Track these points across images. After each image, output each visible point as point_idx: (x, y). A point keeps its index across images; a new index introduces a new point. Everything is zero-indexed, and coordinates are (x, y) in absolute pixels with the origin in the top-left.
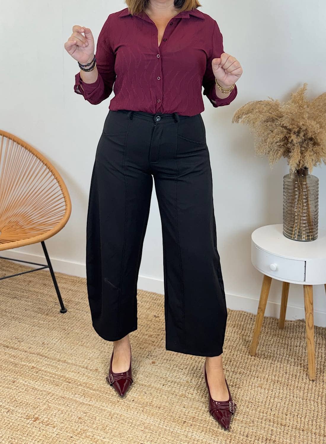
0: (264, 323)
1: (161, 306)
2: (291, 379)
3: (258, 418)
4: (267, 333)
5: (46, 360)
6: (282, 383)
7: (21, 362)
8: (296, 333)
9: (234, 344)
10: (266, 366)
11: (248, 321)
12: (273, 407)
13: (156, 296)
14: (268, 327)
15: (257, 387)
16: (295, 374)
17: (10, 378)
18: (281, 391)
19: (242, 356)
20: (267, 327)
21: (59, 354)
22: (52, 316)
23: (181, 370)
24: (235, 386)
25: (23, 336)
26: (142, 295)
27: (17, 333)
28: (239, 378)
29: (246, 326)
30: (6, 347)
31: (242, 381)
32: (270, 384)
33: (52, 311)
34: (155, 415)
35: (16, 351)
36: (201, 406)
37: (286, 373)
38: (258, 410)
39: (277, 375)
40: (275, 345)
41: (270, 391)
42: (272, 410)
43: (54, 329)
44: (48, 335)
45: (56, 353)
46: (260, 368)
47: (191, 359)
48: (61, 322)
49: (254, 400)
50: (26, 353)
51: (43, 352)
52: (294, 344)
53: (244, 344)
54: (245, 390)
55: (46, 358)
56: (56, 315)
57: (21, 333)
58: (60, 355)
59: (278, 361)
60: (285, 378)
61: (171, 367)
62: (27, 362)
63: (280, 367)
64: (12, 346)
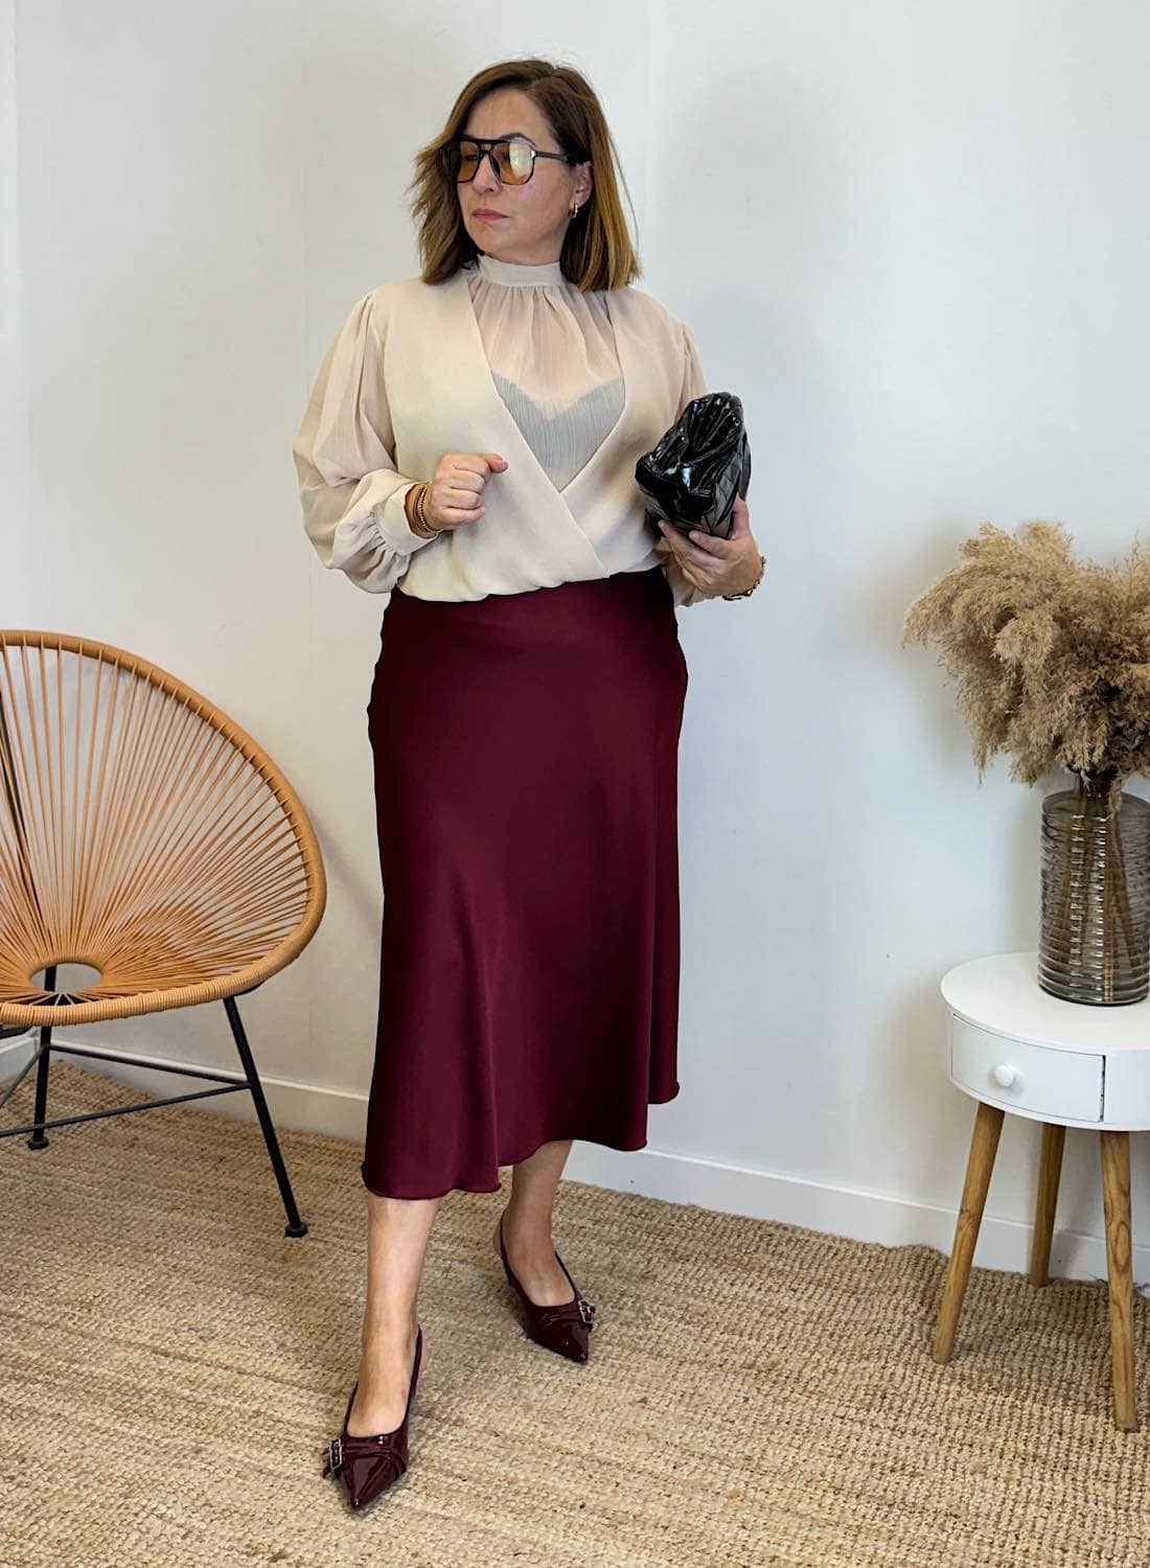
0: (991, 1290)
1: (659, 1235)
2: (1075, 1450)
3: (976, 1560)
4: (1001, 1319)
5: (294, 1394)
6: (1048, 1463)
7: (213, 1398)
8: (1096, 1322)
9: (893, 1342)
10: (996, 1415)
11: (939, 1279)
12: (1021, 1530)
13: (641, 1204)
14: (1005, 1303)
15: (972, 1474)
16: (1087, 1436)
17: (185, 1443)
18: (1048, 1485)
19: (920, 1382)
20: (1001, 1300)
21: (337, 1375)
22: (301, 1265)
23: (729, 1425)
24: (903, 1469)
25: (214, 1323)
26: (595, 1201)
27: (193, 1313)
28: (912, 1447)
29: (934, 1294)
30: (162, 1354)
31: (922, 1457)
32: (1011, 1465)
33: (300, 1248)
34: (652, 1546)
35: (197, 1364)
36: (796, 1525)
37: (1061, 1434)
38: (977, 1537)
39: (1034, 1439)
40: (1024, 1355)
41: (1014, 1488)
42: (1021, 1537)
43: (312, 1303)
44: (293, 1318)
45: (327, 1372)
46: (980, 1417)
47: (758, 1392)
48: (334, 1280)
49: (963, 1506)
50: (229, 1372)
51: (283, 1371)
52: (1086, 1352)
53: (925, 1347)
54: (934, 1482)
55: (296, 1389)
56: (313, 1260)
57: (206, 1314)
58: (341, 1378)
59: (1035, 1399)
60: (1058, 1447)
61: (699, 1416)
62: (233, 1398)
63: (1042, 1418)
64: (182, 1350)
